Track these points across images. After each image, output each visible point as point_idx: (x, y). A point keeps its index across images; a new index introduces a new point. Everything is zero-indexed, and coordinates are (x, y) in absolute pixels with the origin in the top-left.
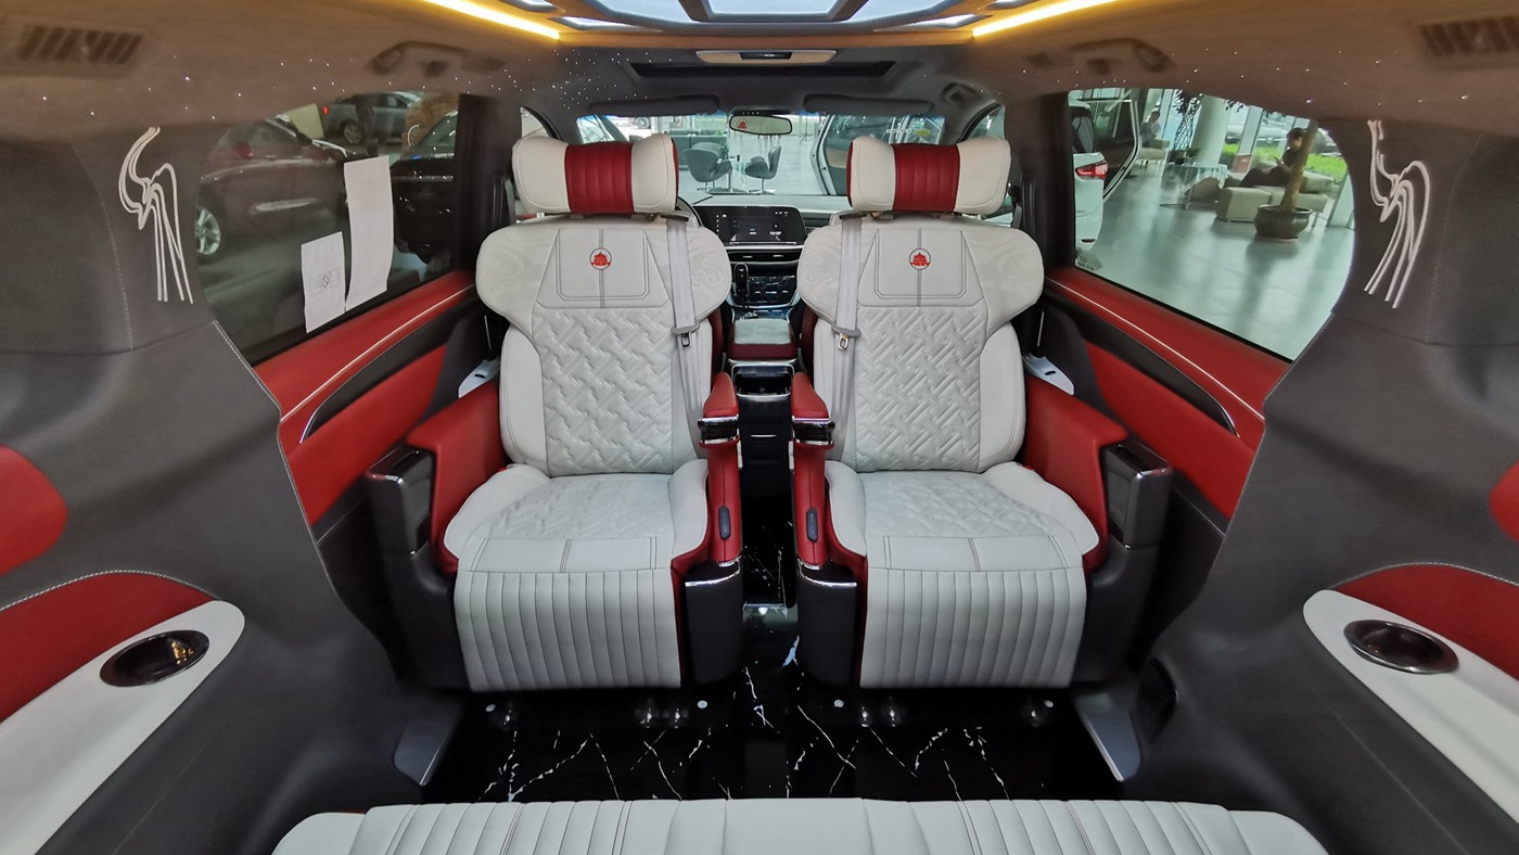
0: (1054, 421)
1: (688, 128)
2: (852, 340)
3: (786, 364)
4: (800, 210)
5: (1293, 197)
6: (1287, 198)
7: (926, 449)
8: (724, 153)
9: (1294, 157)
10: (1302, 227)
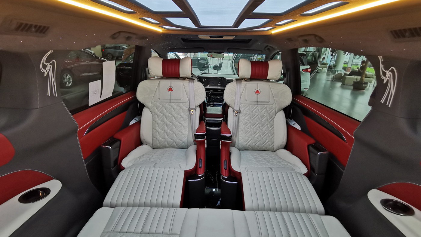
0: (295, 138)
1: (198, 57)
2: (238, 113)
3: (221, 119)
4: (226, 78)
5: (363, 79)
6: (361, 79)
7: (259, 144)
8: (207, 63)
9: (363, 68)
10: (366, 87)
